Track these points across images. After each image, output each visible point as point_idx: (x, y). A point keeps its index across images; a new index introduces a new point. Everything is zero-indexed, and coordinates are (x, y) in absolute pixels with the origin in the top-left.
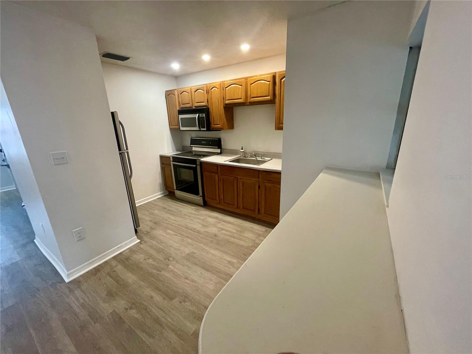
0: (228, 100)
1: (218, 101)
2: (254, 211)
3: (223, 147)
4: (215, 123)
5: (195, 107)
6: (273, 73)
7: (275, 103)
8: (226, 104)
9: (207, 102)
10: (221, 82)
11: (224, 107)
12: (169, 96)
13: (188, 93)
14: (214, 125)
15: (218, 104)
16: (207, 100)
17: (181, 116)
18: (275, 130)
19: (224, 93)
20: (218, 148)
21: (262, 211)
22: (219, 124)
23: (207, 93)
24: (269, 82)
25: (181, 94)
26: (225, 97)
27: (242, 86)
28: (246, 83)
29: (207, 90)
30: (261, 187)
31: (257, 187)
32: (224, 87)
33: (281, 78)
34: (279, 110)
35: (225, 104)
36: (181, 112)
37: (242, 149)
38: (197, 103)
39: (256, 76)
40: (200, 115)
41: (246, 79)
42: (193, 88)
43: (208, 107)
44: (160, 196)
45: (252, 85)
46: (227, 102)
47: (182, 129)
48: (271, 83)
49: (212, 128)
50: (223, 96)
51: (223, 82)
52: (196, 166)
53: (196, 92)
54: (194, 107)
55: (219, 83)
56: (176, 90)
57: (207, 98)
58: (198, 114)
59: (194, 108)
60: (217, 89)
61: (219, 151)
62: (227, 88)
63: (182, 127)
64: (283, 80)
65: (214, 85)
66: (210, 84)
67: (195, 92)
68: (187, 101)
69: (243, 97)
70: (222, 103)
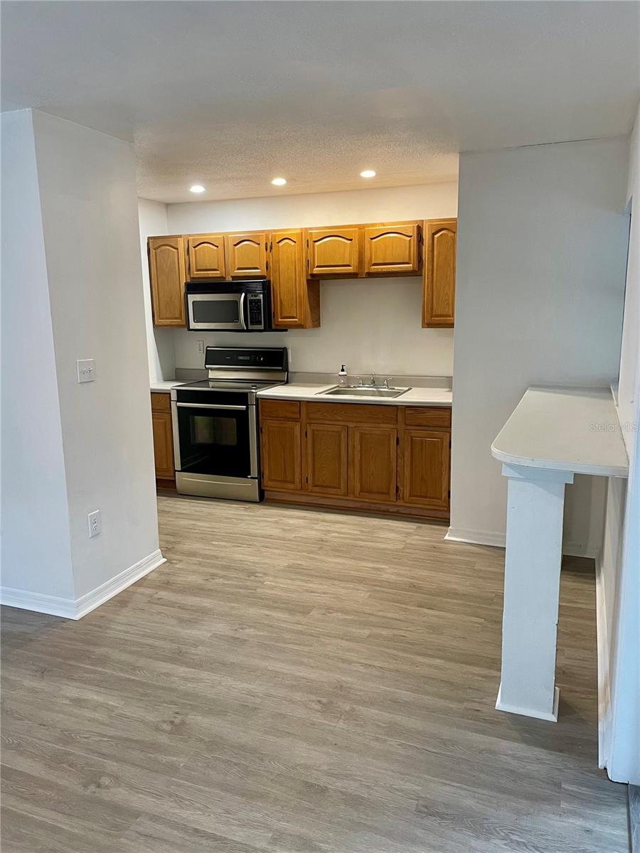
0: (318, 267)
1: (294, 268)
2: (388, 494)
3: (291, 369)
4: (282, 315)
5: (233, 278)
6: (417, 221)
7: (422, 275)
8: (313, 275)
9: (267, 268)
10: (301, 229)
11: (308, 280)
12: (159, 250)
13: (217, 247)
14: (280, 318)
15: (294, 272)
16: (267, 263)
17: (192, 298)
18: (423, 327)
19: (310, 253)
21: (406, 491)
22: (295, 315)
23: (266, 250)
24: (411, 237)
25: (194, 247)
26: (311, 261)
27: (351, 240)
28: (360, 236)
29: (266, 244)
30: (401, 442)
31: (394, 442)
32: (308, 240)
33: (433, 232)
34: (429, 290)
35: (310, 275)
36: (193, 287)
37: (343, 370)
38: (239, 269)
39: (383, 224)
40: (250, 295)
41: (361, 227)
42: (230, 236)
43: (268, 279)
45: (374, 240)
46: (316, 271)
47: (193, 325)
48: (414, 241)
49: (275, 325)
50: (307, 257)
51: (307, 229)
52: (247, 408)
53: (237, 247)
54: (231, 279)
55: (299, 231)
56: (180, 236)
57: (265, 260)
58: (243, 294)
59: (229, 279)
60: (293, 243)
61: (283, 376)
62: (317, 243)
63: (196, 320)
64: (436, 236)
65: (286, 234)
66: (275, 231)
67: (235, 245)
68: (211, 263)
69: (355, 262)
70: (305, 273)
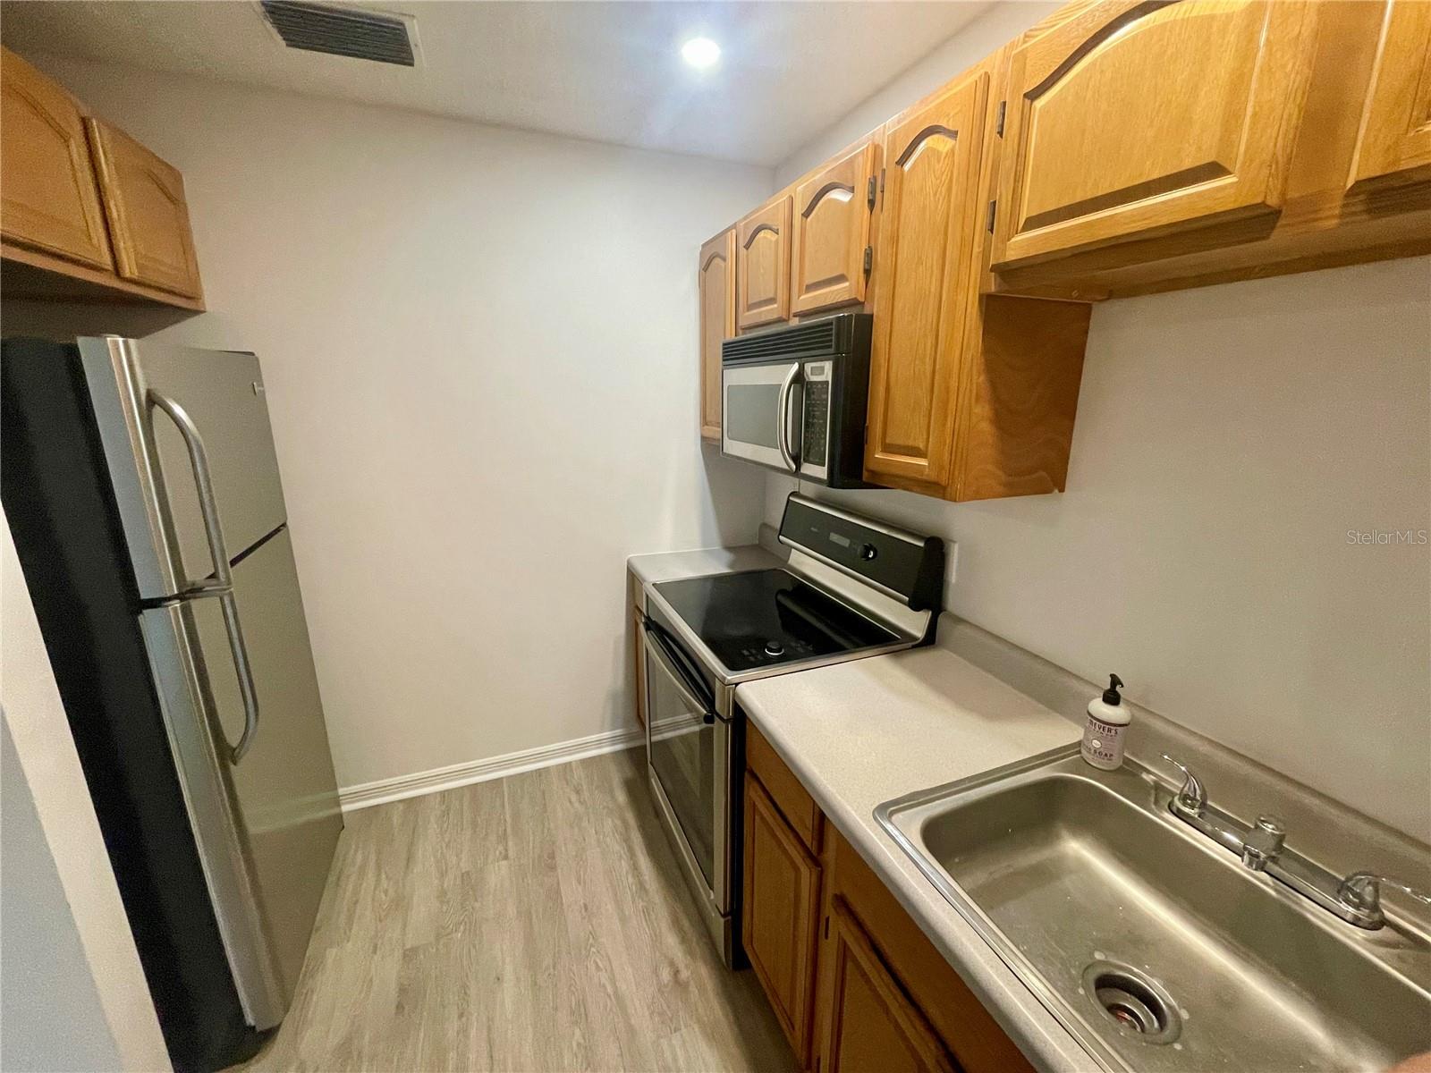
0: (1033, 222)
3: (955, 599)
4: (895, 438)
5: (800, 317)
8: (1006, 271)
9: (867, 272)
11: (986, 302)
12: (709, 271)
13: (778, 232)
14: (888, 449)
16: (869, 255)
17: (734, 378)
19: (1008, 164)
20: (915, 605)
22: (921, 446)
25: (746, 248)
29: (875, 181)
32: (1008, 99)
35: (995, 268)
36: (739, 352)
37: (1112, 698)
38: (809, 288)
40: (808, 367)
42: (800, 188)
43: (867, 311)
44: (606, 750)
46: (1021, 245)
47: (727, 444)
49: (873, 473)
50: (992, 190)
53: (809, 218)
54: (796, 320)
55: (979, 76)
56: (732, 228)
57: (865, 246)
58: (796, 367)
59: (794, 322)
60: (949, 143)
61: (914, 623)
62: (1042, 102)
67: (806, 215)
68: (770, 284)
70: (977, 265)
